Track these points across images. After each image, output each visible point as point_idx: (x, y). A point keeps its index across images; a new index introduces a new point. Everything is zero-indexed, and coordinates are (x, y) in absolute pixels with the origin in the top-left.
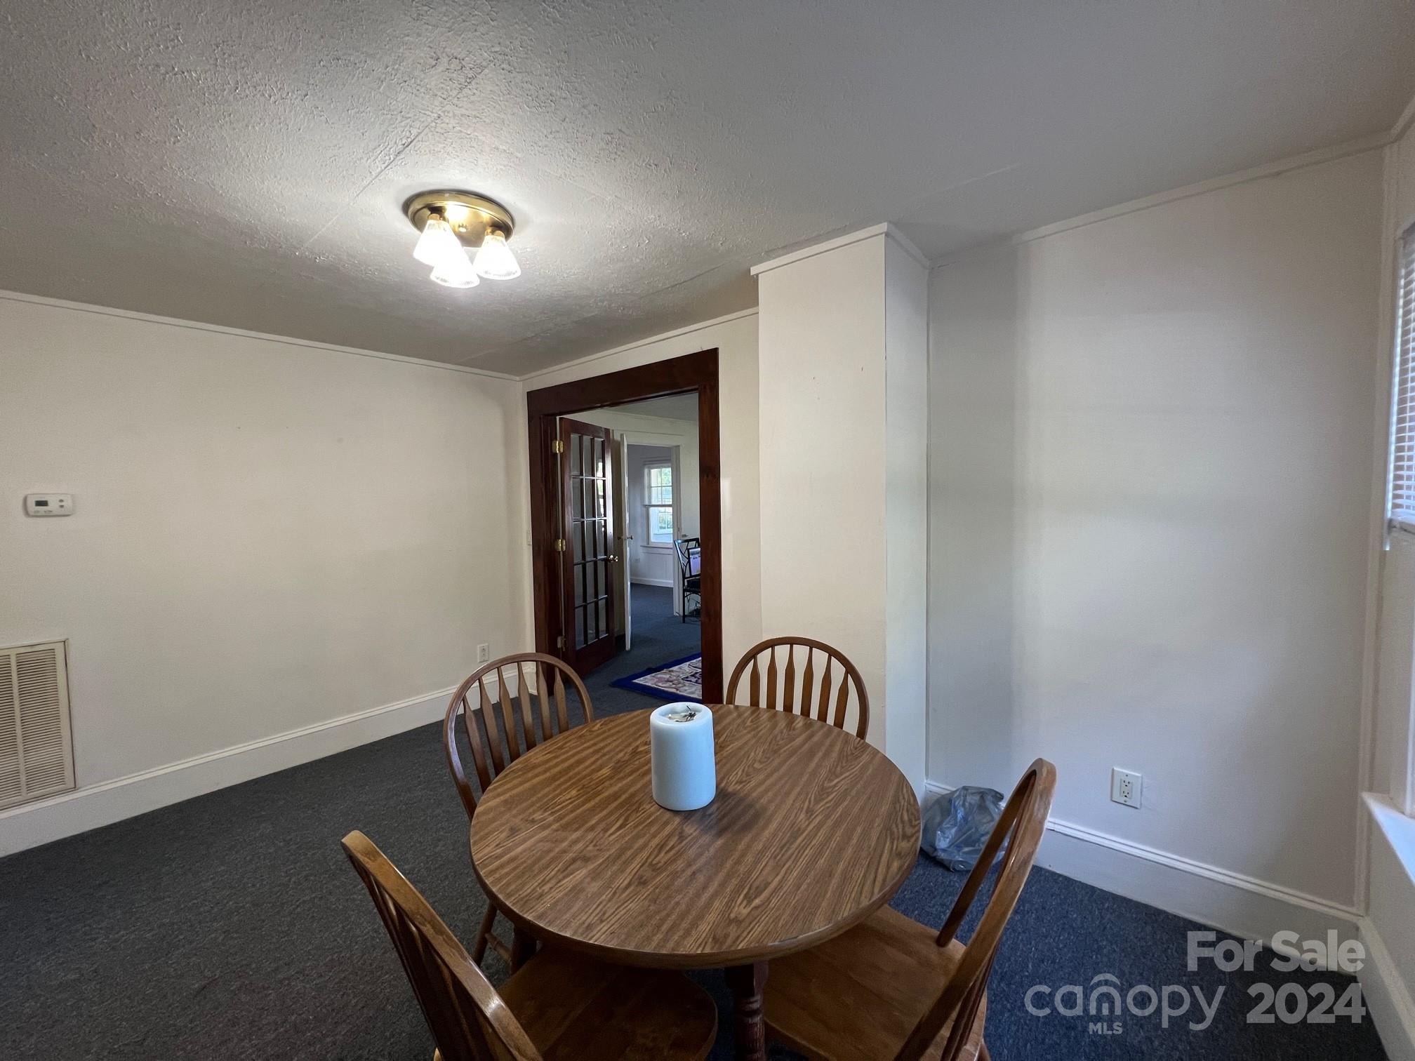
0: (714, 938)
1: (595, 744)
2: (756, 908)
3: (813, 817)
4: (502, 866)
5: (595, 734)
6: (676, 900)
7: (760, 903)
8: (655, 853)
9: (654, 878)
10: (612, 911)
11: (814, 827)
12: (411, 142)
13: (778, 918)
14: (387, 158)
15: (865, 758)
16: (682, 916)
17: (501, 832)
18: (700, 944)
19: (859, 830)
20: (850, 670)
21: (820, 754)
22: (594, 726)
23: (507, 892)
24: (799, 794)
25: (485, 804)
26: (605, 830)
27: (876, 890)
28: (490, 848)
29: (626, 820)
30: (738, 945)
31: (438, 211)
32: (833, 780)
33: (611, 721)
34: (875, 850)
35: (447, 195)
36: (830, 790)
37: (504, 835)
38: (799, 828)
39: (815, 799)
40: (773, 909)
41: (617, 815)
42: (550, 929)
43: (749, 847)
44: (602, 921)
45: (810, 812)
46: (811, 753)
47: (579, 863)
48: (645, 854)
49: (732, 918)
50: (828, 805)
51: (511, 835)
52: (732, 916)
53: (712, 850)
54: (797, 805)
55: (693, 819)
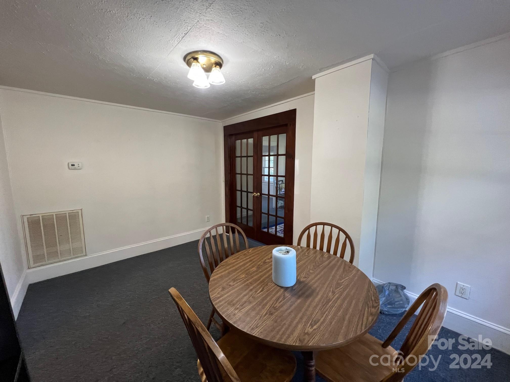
0: (300, 340)
1: (250, 258)
2: (315, 329)
3: (335, 294)
4: (220, 302)
5: (250, 253)
6: (284, 322)
7: (316, 327)
8: (275, 302)
9: (275, 313)
10: (260, 324)
11: (335, 299)
12: (188, 32)
13: (324, 335)
14: (179, 39)
15: (354, 272)
16: (287, 329)
17: (220, 288)
18: (294, 342)
19: (354, 302)
20: (347, 236)
21: (336, 269)
22: (250, 250)
23: (223, 312)
24: (329, 284)
25: (213, 277)
26: (256, 292)
27: (363, 328)
28: (216, 294)
29: (263, 288)
30: (309, 344)
31: (196, 59)
32: (342, 280)
33: (256, 249)
34: (361, 311)
35: (199, 53)
36: (341, 284)
37: (220, 289)
38: (330, 299)
39: (335, 287)
40: (322, 330)
41: (260, 286)
42: (238, 328)
43: (310, 304)
44: (257, 327)
45: (333, 292)
46: (332, 268)
47: (247, 303)
48: (271, 303)
49: (306, 332)
50: (341, 290)
51: (223, 290)
52: (306, 331)
53: (296, 304)
54: (328, 288)
55: (288, 290)
